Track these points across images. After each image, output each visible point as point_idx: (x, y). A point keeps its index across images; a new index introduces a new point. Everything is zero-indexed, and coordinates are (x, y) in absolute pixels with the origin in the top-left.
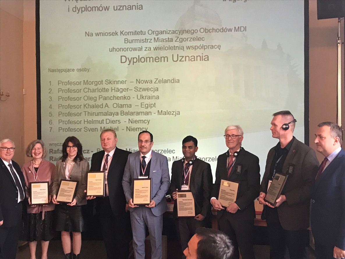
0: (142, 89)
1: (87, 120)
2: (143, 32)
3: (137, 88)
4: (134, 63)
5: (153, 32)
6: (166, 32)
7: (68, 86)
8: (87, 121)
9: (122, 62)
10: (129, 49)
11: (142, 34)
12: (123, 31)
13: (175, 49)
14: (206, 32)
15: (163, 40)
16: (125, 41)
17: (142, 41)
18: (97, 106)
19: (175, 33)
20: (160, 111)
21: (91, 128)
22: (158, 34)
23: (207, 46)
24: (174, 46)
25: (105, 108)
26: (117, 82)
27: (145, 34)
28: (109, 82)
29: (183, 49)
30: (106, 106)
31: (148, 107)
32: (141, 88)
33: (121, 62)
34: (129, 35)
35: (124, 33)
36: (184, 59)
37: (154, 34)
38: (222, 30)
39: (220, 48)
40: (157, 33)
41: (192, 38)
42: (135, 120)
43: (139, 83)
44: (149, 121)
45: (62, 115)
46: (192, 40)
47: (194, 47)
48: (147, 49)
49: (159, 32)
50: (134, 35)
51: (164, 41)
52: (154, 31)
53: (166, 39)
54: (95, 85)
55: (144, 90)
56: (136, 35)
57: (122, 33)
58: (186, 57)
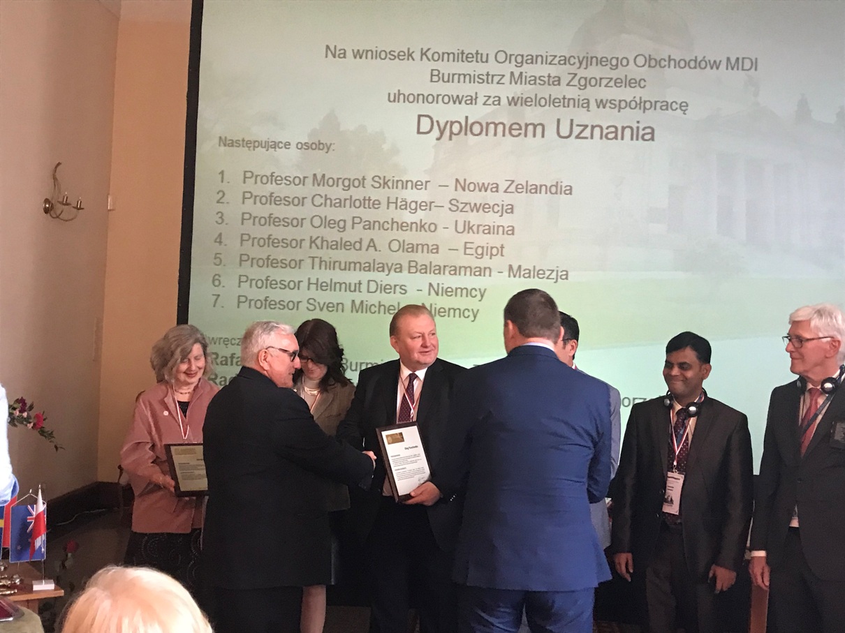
0: (471, 206)
1: (318, 279)
2: (482, 54)
3: (458, 202)
4: (453, 136)
5: (508, 58)
6: (544, 59)
7: (271, 187)
8: (317, 284)
9: (421, 131)
10: (440, 98)
11: (479, 59)
12: (429, 49)
13: (566, 105)
14: (650, 66)
15: (535, 80)
16: (432, 75)
17: (477, 79)
18: (346, 245)
19: (567, 62)
20: (515, 268)
21: (327, 303)
22: (522, 62)
23: (651, 103)
24: (564, 98)
25: (367, 250)
26: (405, 185)
27: (487, 61)
28: (382, 182)
29: (588, 107)
30: (369, 246)
31: (482, 254)
32: (466, 204)
33: (419, 132)
34: (443, 60)
35: (430, 54)
36: (587, 133)
37: (510, 62)
38: (692, 64)
39: (687, 109)
40: (519, 59)
41: (611, 79)
42: (445, 287)
43: (464, 190)
44: (485, 291)
45: (249, 262)
46: (612, 83)
47: (617, 103)
48: (491, 100)
49: (525, 58)
50: (458, 61)
51: (538, 81)
52: (511, 55)
53: (544, 77)
54: (344, 190)
55: (476, 208)
56: (463, 61)
57: (425, 54)
58: (593, 127)
